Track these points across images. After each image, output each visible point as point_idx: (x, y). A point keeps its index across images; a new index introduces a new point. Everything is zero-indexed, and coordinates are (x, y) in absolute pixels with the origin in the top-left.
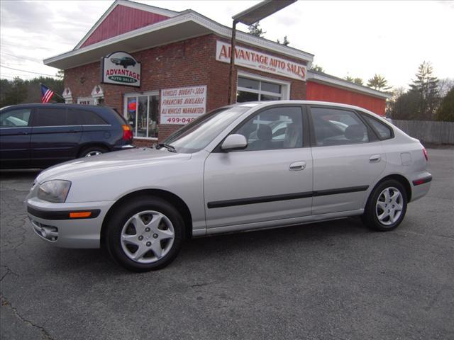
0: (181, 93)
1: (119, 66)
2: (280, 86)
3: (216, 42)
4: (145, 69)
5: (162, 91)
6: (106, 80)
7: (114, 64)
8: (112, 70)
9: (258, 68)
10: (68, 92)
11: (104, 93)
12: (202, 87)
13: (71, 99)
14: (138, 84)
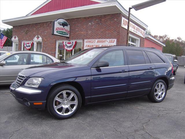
0: (98, 42)
1: (61, 26)
2: (135, 40)
3: (122, 18)
4: (72, 28)
5: (85, 40)
6: (55, 33)
7: (59, 25)
8: (58, 28)
9: (133, 31)
10: (15, 38)
11: (42, 40)
12: (113, 40)
13: (18, 42)
14: (68, 36)
